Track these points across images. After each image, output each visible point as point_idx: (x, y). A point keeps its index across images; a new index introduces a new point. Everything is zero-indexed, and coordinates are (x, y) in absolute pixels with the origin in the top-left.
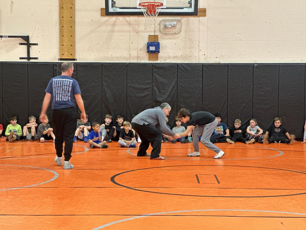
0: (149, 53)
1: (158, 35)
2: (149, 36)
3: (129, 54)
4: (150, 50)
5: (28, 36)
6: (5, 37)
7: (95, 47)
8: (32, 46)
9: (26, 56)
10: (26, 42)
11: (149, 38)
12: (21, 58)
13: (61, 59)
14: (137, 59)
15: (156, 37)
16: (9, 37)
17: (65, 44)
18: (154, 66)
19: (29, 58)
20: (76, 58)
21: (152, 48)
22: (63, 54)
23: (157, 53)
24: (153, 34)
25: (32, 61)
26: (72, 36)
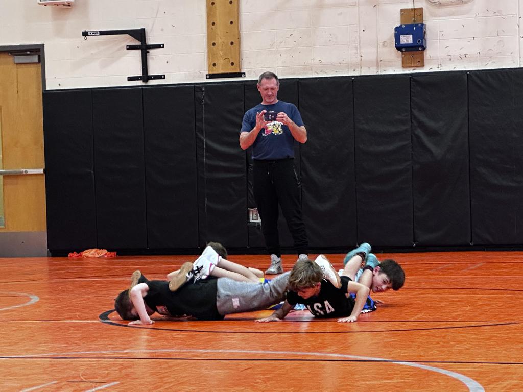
0: (402, 51)
1: (422, 8)
2: (402, 10)
3: (359, 56)
4: (402, 43)
5: (144, 30)
6: (94, 34)
7: (283, 44)
8: (152, 51)
9: (140, 74)
10: (138, 43)
11: (402, 15)
12: (130, 79)
13: (211, 76)
14: (378, 66)
15: (418, 12)
16: (102, 33)
17: (219, 41)
18: (415, 80)
19: (146, 77)
20: (242, 72)
21: (407, 40)
22: (214, 65)
23: (420, 49)
24: (410, 6)
25: (152, 82)
26: (234, 22)
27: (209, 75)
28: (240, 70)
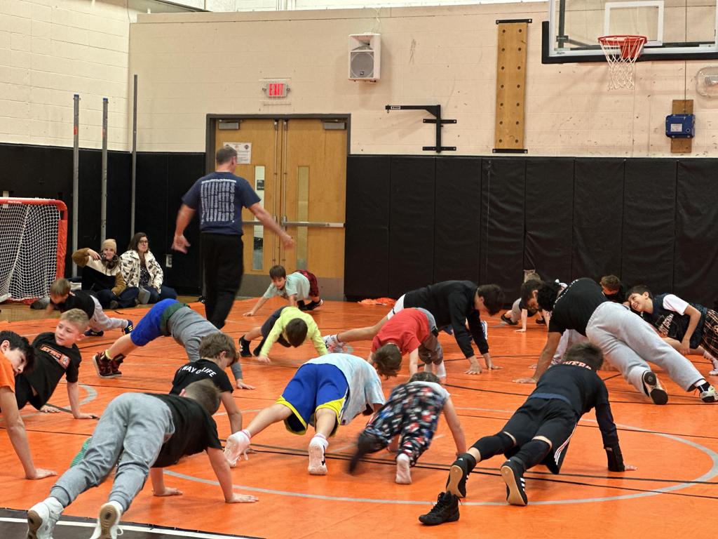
0: (671, 137)
1: (692, 100)
2: (674, 101)
3: (632, 140)
4: (672, 130)
5: (439, 106)
6: (396, 108)
7: (563, 126)
8: (446, 126)
9: (433, 144)
10: (434, 118)
11: (673, 106)
12: (425, 149)
13: (497, 151)
14: (648, 150)
15: (688, 104)
16: (403, 108)
17: (505, 120)
18: (681, 165)
19: (439, 148)
20: (525, 149)
21: (677, 128)
22: (501, 141)
23: (689, 137)
24: (682, 98)
25: (444, 153)
26: (520, 104)
27: (496, 149)
28: (523, 146)
